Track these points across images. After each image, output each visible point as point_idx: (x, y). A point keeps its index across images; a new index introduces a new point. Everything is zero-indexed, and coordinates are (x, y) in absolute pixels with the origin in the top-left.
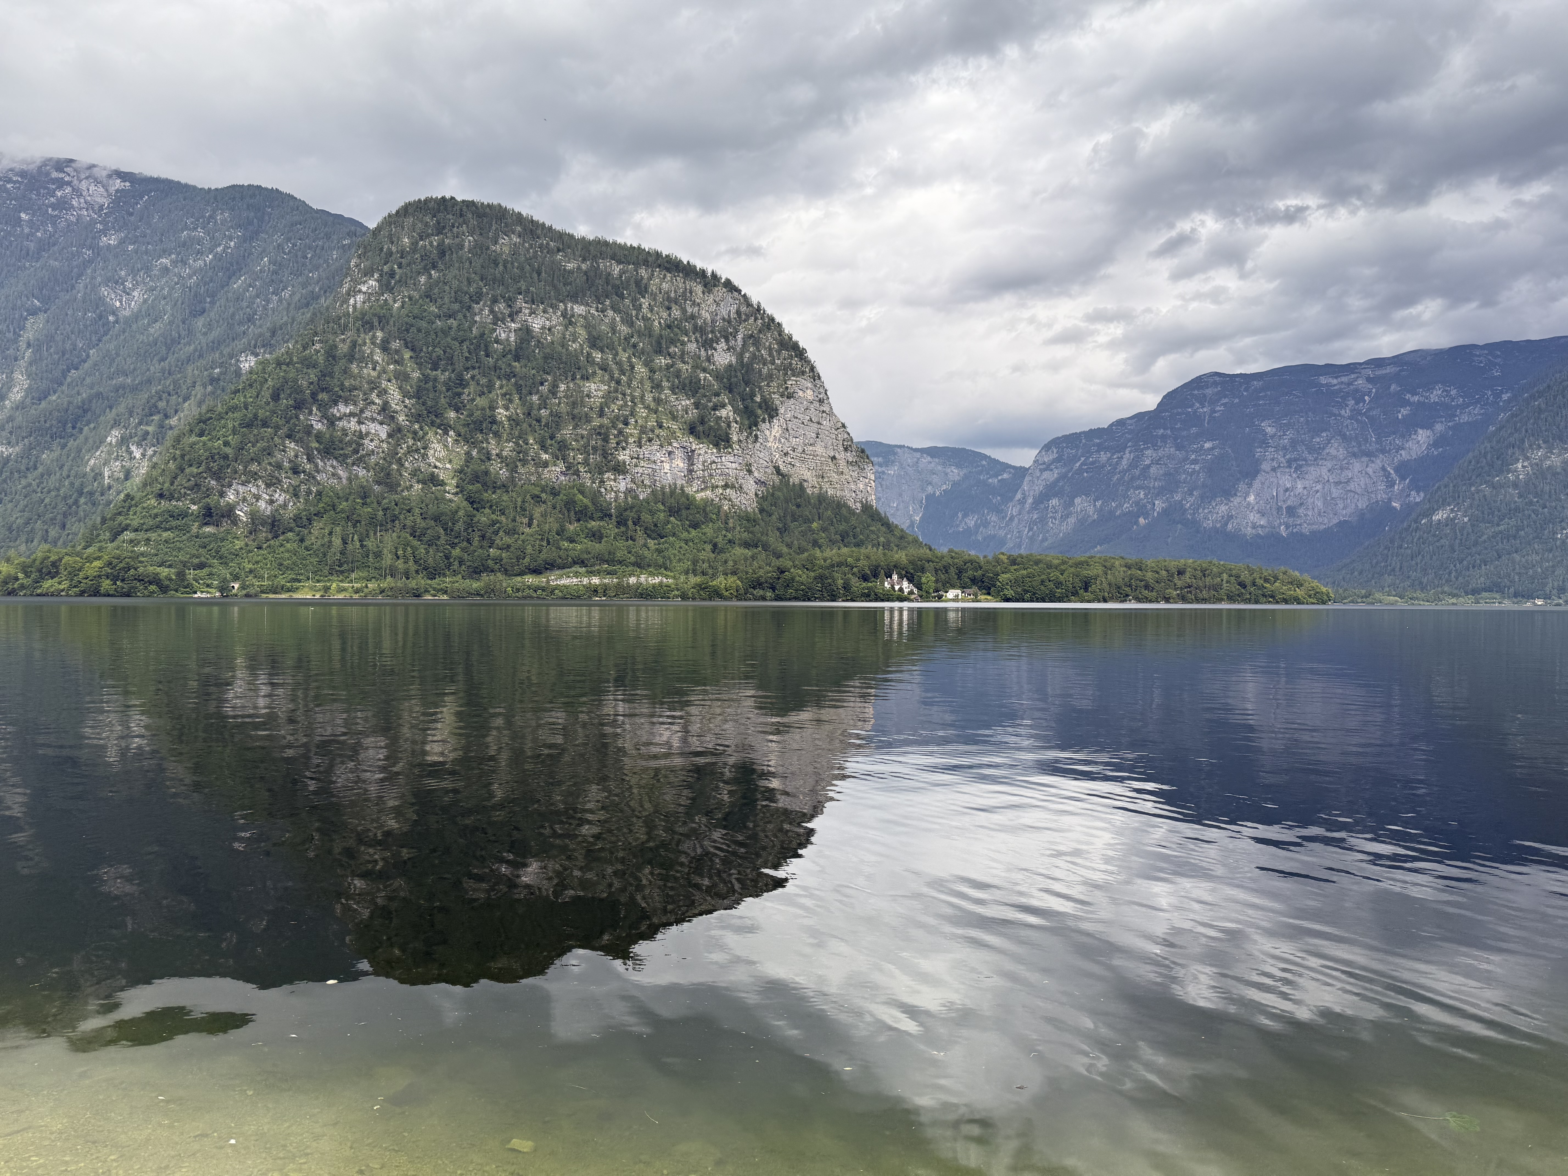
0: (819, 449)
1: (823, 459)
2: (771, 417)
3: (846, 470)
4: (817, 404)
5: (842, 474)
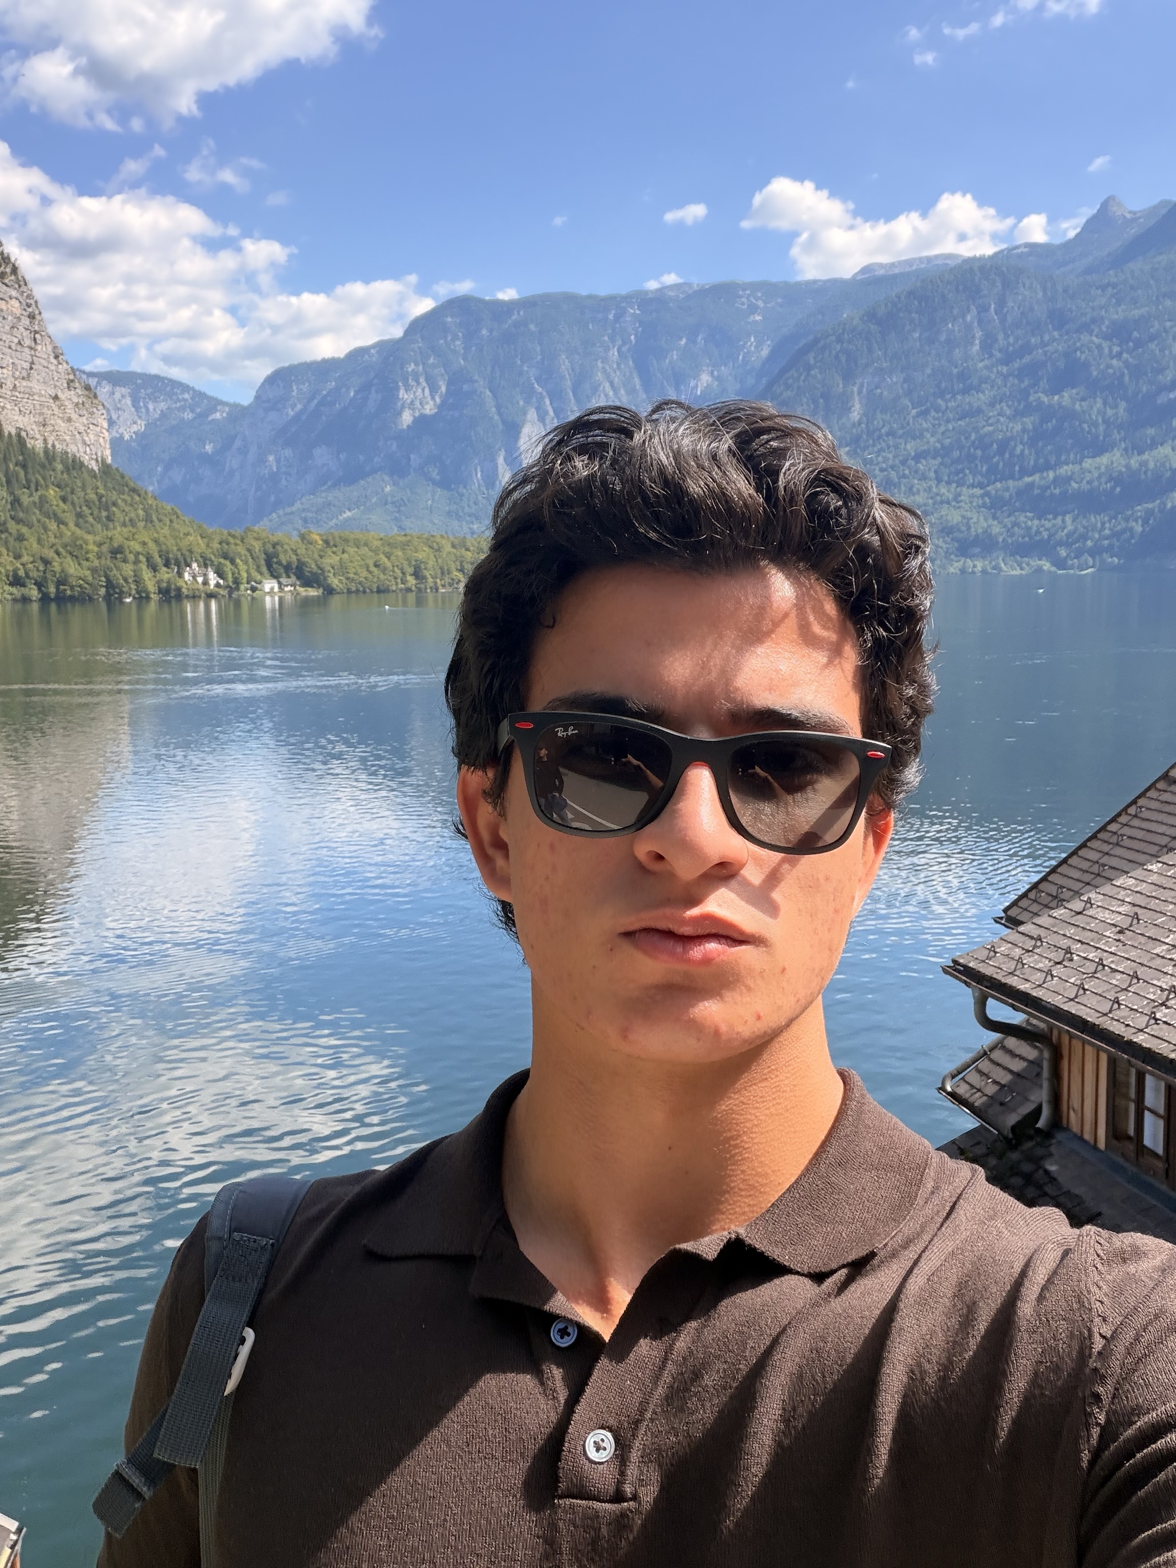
0: (36, 386)
1: (43, 399)
3: (74, 416)
4: (26, 321)
5: (69, 420)
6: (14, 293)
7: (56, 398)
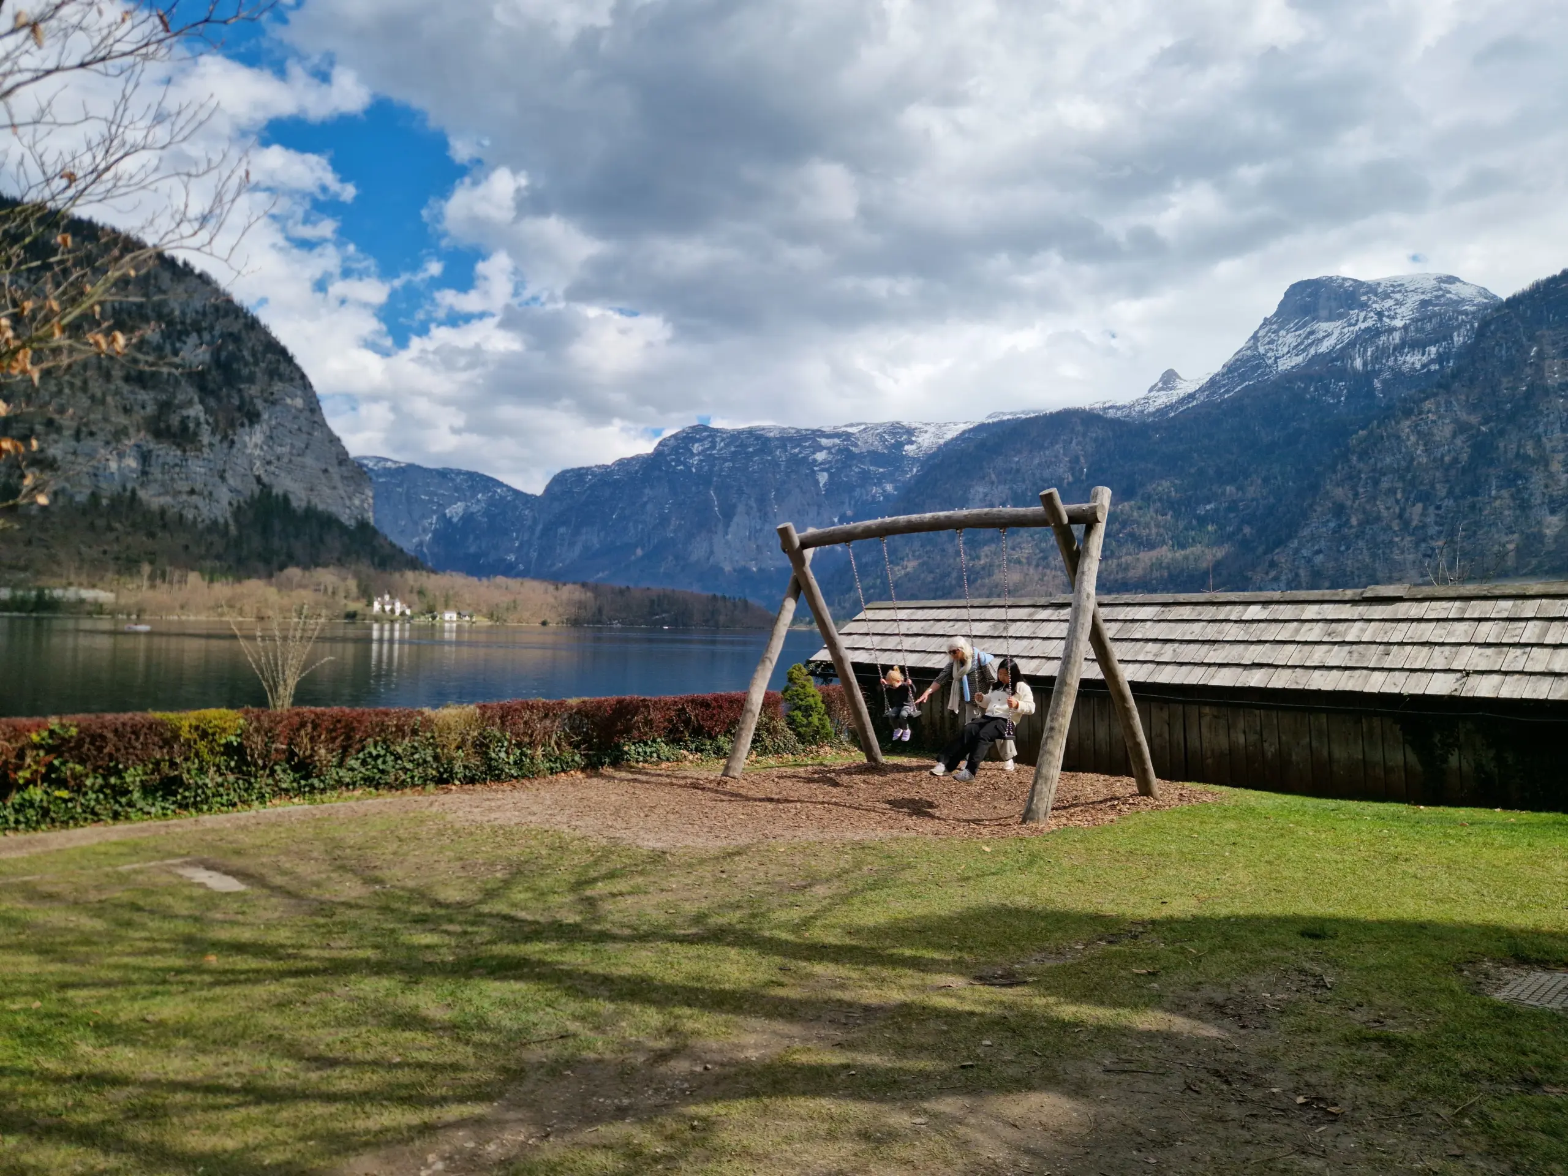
0: (309, 460)
1: (313, 471)
2: (252, 423)
3: (339, 485)
4: (307, 414)
5: (334, 488)
6: (299, 393)
7: (326, 471)
